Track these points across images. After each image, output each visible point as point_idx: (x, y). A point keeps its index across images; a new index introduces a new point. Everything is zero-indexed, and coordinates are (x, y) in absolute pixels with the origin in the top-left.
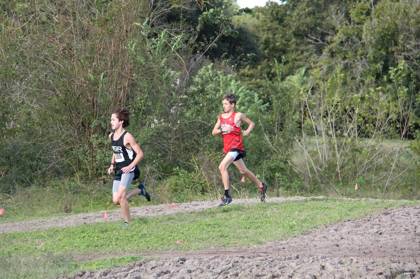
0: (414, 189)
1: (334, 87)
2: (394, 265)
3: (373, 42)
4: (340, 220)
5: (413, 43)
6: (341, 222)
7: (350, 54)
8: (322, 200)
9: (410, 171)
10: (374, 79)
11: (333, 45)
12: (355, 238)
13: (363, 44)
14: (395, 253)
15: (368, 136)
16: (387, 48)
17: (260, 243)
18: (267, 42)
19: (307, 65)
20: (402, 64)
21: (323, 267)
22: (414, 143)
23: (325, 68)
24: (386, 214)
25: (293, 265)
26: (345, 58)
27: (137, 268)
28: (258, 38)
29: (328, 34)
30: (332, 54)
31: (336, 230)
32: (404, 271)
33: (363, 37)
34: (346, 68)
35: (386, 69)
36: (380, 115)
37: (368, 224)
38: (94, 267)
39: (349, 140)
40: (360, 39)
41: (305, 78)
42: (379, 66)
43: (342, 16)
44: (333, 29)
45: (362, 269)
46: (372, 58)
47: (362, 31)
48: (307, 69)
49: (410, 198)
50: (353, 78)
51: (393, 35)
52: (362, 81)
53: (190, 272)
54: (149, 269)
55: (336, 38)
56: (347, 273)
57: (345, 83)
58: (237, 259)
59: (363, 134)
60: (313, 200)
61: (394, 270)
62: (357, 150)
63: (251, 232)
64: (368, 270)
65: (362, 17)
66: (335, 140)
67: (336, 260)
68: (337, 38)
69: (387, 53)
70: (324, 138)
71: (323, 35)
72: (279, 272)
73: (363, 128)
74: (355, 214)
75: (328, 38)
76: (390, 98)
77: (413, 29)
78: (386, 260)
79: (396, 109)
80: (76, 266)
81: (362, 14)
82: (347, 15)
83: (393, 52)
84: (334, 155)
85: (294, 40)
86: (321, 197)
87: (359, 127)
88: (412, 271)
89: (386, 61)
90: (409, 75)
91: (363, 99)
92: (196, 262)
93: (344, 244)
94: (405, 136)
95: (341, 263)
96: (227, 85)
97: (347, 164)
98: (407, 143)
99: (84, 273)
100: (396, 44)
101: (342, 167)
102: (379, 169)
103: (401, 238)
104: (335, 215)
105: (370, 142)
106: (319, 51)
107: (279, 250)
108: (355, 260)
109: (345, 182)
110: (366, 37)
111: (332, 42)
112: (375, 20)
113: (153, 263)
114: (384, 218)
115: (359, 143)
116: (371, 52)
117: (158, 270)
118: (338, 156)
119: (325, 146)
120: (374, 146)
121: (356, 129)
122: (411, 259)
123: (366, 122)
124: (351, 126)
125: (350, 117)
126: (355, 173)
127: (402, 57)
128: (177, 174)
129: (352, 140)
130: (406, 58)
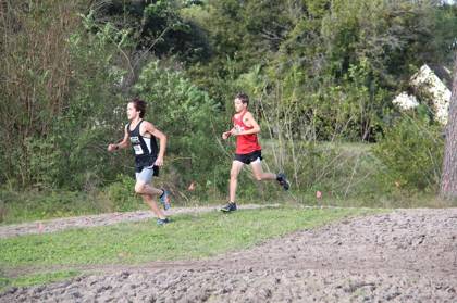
0: (376, 196)
1: (291, 86)
2: (354, 278)
3: (333, 37)
4: (297, 230)
5: (375, 39)
6: (297, 232)
7: (308, 50)
8: (278, 208)
9: (371, 176)
10: (333, 78)
11: (291, 40)
12: (313, 249)
13: (322, 40)
14: (355, 265)
15: (327, 139)
16: (347, 45)
17: (211, 255)
18: (219, 37)
19: (262, 63)
20: (364, 61)
21: (278, 281)
22: (377, 146)
23: (281, 65)
24: (346, 223)
25: (246, 278)
26: (302, 55)
27: (75, 284)
28: (209, 34)
29: (284, 29)
30: (289, 51)
31: (292, 241)
32: (363, 284)
33: (322, 32)
34: (304, 65)
35: (346, 66)
36: (340, 117)
37: (327, 234)
38: (27, 283)
39: (308, 143)
40: (319, 34)
41: (260, 76)
42: (339, 63)
43: (299, 10)
44: (290, 23)
45: (320, 283)
46: (331, 56)
47: (320, 25)
48: (263, 66)
49: (372, 206)
50: (311, 77)
51: (354, 30)
52: (321, 80)
53: (134, 287)
54: (89, 285)
55: (292, 33)
56: (303, 286)
57: (302, 82)
58: (185, 273)
59: (323, 137)
60: (269, 208)
61: (354, 284)
62: (314, 154)
63: (201, 244)
64: (325, 283)
65: (321, 11)
66: (291, 143)
67: (292, 273)
68: (294, 33)
69: (348, 49)
70: (280, 142)
71: (279, 30)
72: (230, 286)
73: (321, 130)
74: (312, 223)
75: (285, 34)
76: (351, 98)
77: (374, 25)
78: (346, 273)
79: (357, 110)
80: (7, 282)
81: (320, 7)
82: (305, 9)
83: (353, 49)
84: (291, 160)
85: (248, 35)
86: (277, 205)
87: (318, 129)
88: (372, 284)
89: (347, 59)
90: (371, 74)
91: (321, 99)
92: (141, 276)
93: (301, 255)
94: (366, 139)
95: (297, 276)
96: (175, 83)
97: (305, 169)
98: (368, 147)
99: (16, 290)
100: (357, 40)
101: (300, 173)
102: (338, 174)
103: (361, 248)
104: (291, 224)
105: (330, 145)
106: (275, 48)
107: (231, 262)
108: (312, 272)
109: (303, 188)
110: (325, 32)
111: (288, 38)
112: (334, 15)
113: (93, 278)
114: (344, 227)
115: (318, 147)
116: (330, 48)
117: (99, 286)
118: (295, 160)
119: (281, 150)
120: (333, 150)
121: (314, 131)
122: (372, 271)
123: (325, 125)
124: (309, 128)
125: (308, 119)
126: (314, 179)
127: (363, 54)
128: (121, 181)
129: (311, 144)
130: (367, 55)
